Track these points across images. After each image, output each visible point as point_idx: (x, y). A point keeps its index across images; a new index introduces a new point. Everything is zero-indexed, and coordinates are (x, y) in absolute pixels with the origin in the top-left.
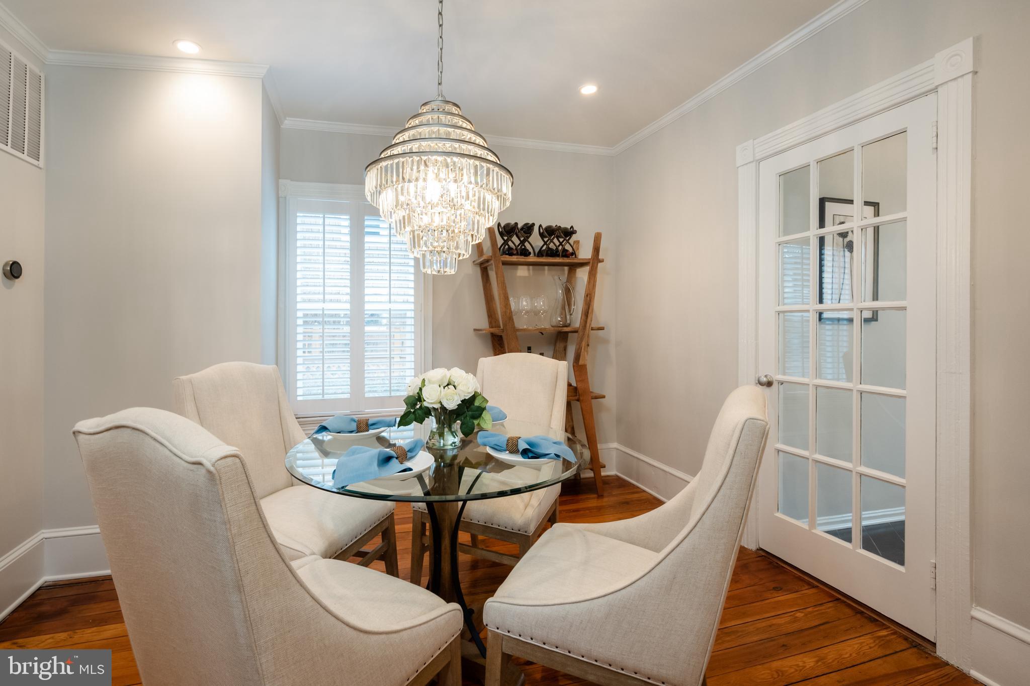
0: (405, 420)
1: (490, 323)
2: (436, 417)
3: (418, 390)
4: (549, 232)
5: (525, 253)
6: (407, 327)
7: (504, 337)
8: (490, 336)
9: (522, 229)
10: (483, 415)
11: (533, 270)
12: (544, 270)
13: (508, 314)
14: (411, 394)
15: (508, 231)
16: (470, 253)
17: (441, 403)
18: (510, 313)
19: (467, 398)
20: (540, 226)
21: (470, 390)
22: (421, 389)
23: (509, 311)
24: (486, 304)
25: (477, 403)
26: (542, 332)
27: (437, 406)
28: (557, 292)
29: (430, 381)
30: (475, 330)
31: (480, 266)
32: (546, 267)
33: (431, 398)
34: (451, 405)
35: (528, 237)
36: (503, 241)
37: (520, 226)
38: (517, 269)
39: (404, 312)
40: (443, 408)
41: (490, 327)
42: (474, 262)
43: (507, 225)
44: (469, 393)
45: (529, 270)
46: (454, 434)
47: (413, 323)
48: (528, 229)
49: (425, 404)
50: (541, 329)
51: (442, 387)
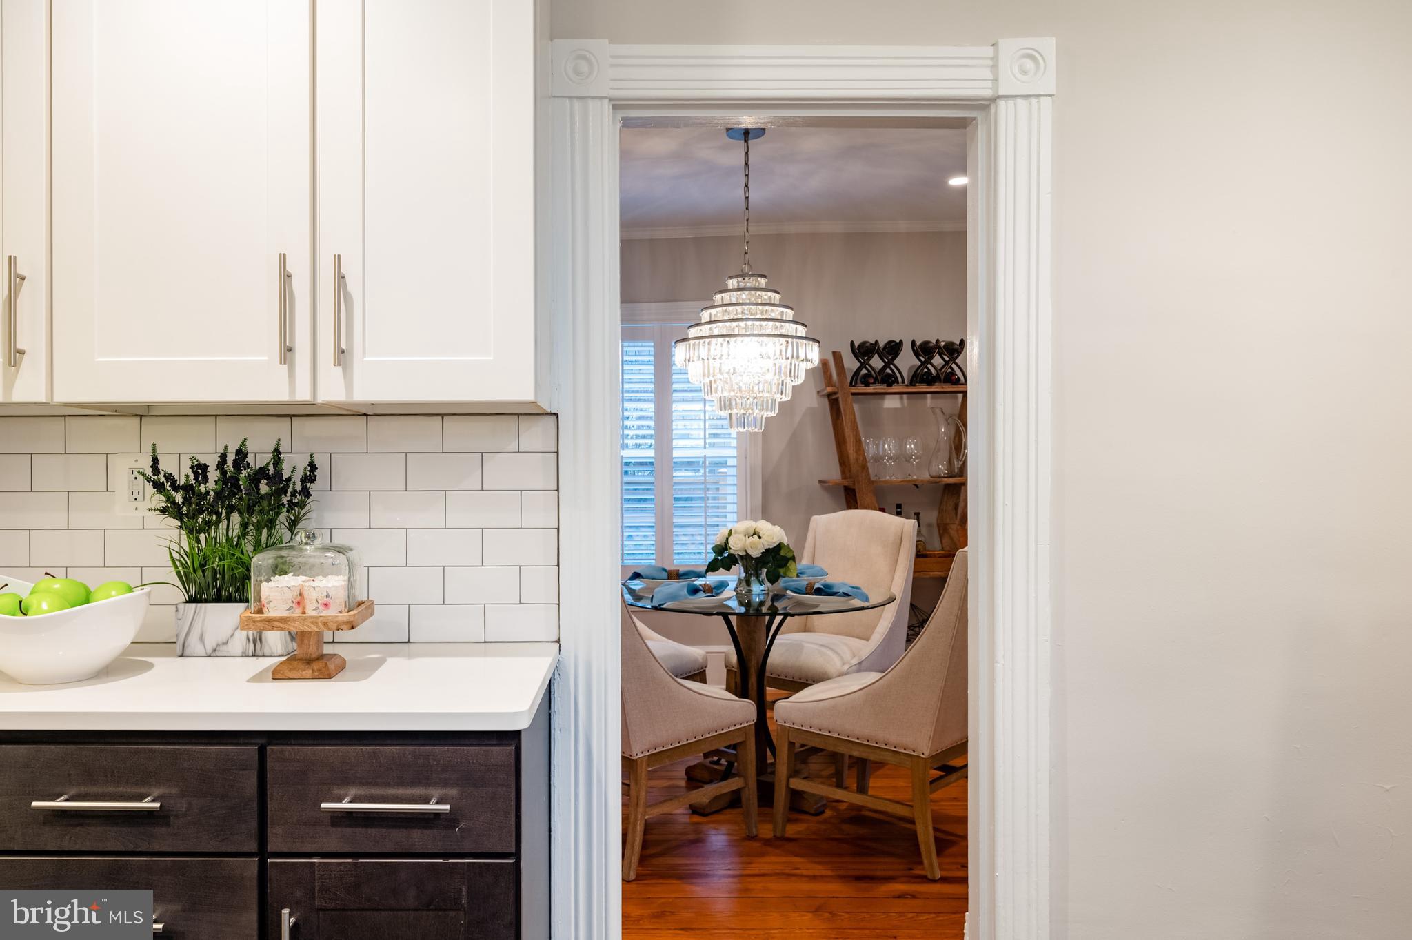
0: (713, 567)
1: (843, 472)
2: (743, 565)
3: (724, 540)
4: (925, 350)
5: (889, 380)
6: (728, 478)
7: (857, 491)
8: (842, 490)
9: (885, 347)
10: (788, 565)
11: (908, 399)
12: (926, 398)
13: (860, 462)
14: (719, 543)
15: (863, 351)
16: (777, 411)
17: (746, 551)
18: (863, 460)
19: (771, 547)
20: (913, 343)
21: (774, 541)
22: (727, 539)
23: (861, 458)
24: (837, 447)
25: (782, 553)
26: (917, 484)
27: (742, 554)
28: (939, 431)
29: (736, 533)
30: (820, 482)
31: (828, 397)
32: (929, 395)
33: (736, 545)
34: (756, 553)
35: (894, 359)
36: (859, 364)
37: (882, 345)
38: (883, 399)
39: (725, 459)
40: (747, 555)
41: (842, 479)
42: (818, 392)
43: (863, 344)
44: (774, 543)
45: (902, 399)
46: (761, 583)
47: (735, 474)
48: (893, 349)
49: (732, 552)
50: (915, 480)
51: (747, 536)
